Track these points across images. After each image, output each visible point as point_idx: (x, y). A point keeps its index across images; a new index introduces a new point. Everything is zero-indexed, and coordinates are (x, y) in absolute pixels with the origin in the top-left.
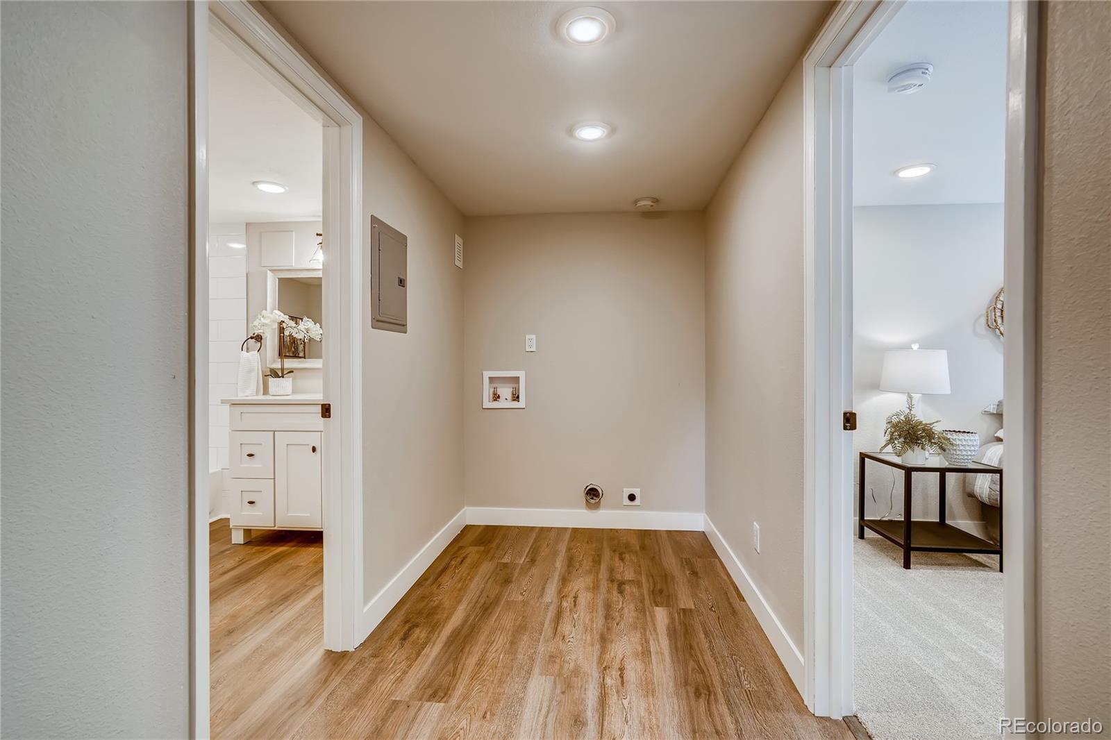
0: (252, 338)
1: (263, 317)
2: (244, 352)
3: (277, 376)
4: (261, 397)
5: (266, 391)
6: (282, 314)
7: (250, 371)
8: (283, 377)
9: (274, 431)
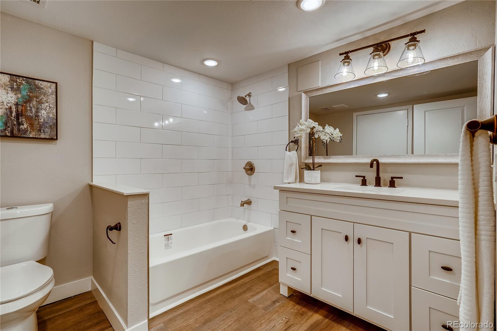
0: (292, 142)
1: (301, 124)
2: (287, 152)
3: (310, 169)
4: (298, 186)
5: (301, 180)
6: (313, 122)
7: (291, 165)
8: (314, 170)
9: (311, 216)
